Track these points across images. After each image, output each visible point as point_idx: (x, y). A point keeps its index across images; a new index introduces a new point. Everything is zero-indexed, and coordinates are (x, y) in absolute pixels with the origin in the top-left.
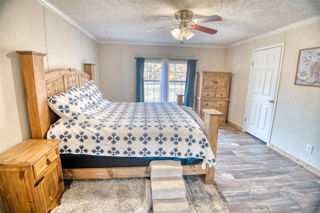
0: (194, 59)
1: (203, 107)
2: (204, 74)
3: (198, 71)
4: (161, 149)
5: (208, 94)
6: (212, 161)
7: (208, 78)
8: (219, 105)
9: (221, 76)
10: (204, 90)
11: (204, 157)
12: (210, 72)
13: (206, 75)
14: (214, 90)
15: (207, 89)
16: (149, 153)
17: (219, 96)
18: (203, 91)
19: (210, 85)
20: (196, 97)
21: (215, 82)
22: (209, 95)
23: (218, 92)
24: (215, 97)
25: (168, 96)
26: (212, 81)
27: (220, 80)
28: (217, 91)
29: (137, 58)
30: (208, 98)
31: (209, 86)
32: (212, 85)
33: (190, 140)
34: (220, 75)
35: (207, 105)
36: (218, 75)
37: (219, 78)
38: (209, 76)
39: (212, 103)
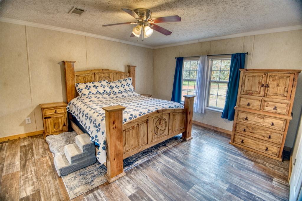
1: (240, 120)
2: (244, 72)
5: (249, 103)
7: (251, 78)
8: (269, 125)
9: (276, 76)
10: (242, 96)
12: (254, 70)
13: (247, 75)
14: (261, 98)
15: (247, 94)
17: (271, 109)
18: (240, 97)
19: (253, 89)
21: (263, 86)
22: (251, 105)
23: (269, 103)
24: (262, 109)
26: (259, 84)
27: (275, 83)
28: (266, 101)
29: (177, 58)
30: (248, 109)
31: (251, 90)
32: (258, 90)
34: (273, 74)
35: (246, 119)
36: (271, 74)
37: (271, 79)
38: (253, 77)
39: (256, 118)
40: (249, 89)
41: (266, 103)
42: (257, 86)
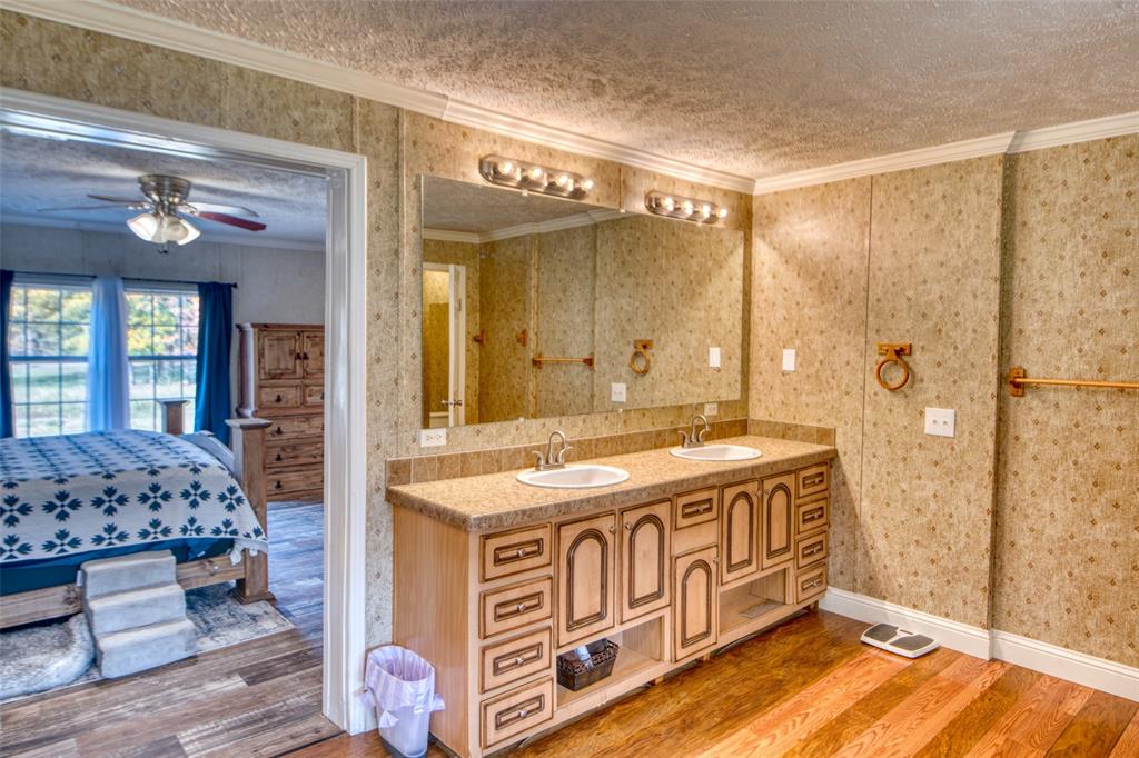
0: (222, 282)
1: (267, 439)
2: (260, 330)
3: (240, 323)
4: (110, 529)
5: (279, 396)
6: (253, 535)
7: (275, 342)
9: (315, 337)
10: (263, 382)
11: (235, 532)
12: (280, 326)
13: (265, 336)
14: (298, 382)
15: (273, 378)
16: (75, 543)
17: (317, 399)
18: (260, 387)
19: (282, 366)
20: (241, 410)
21: (299, 356)
22: (284, 400)
23: (313, 387)
24: (304, 403)
25: (126, 415)
26: (291, 354)
27: (316, 350)
28: (307, 386)
30: (281, 408)
31: (279, 369)
32: (290, 366)
33: (195, 494)
34: (312, 334)
35: (279, 432)
36: (308, 334)
37: (310, 344)
38: (279, 339)
39: (295, 423)
40: (274, 366)
41: (308, 390)
42: (289, 358)
